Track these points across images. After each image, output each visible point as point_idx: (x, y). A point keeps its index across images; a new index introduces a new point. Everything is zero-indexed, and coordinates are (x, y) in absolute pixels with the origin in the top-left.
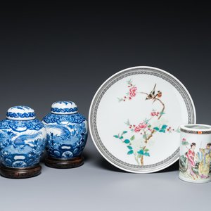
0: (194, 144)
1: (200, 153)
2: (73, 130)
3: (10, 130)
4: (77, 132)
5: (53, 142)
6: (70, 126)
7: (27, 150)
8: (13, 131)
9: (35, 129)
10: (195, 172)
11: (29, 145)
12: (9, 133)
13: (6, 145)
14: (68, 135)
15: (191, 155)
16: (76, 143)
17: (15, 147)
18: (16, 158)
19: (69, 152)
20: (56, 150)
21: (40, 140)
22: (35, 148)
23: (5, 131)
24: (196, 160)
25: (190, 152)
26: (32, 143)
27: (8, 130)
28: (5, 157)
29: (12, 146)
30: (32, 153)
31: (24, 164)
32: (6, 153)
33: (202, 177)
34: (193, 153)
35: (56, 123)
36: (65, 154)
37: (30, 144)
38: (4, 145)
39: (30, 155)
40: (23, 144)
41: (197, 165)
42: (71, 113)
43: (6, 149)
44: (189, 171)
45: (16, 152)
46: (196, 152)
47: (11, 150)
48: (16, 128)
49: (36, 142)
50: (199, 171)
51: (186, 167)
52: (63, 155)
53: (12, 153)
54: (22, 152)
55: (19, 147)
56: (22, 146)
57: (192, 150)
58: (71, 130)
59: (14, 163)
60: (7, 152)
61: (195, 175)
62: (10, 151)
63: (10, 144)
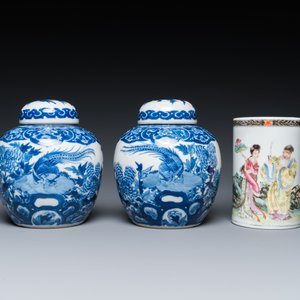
0: (257, 147)
1: (270, 166)
2: (188, 157)
3: (27, 141)
4: (198, 163)
5: (141, 186)
6: (182, 148)
7: (63, 186)
8: (32, 144)
9: (79, 141)
10: (259, 206)
11: (66, 175)
12: (24, 148)
13: (16, 176)
14: (177, 168)
15: (251, 171)
16: (195, 190)
17: (36, 179)
18: (39, 203)
19: (180, 211)
20: (149, 205)
21: (91, 165)
22: (80, 182)
23: (15, 145)
24: (262, 180)
25: (249, 163)
26: (74, 170)
27: (21, 142)
28: (16, 203)
29: (30, 177)
30: (74, 193)
31: (57, 216)
32: (17, 193)
33: (275, 216)
34: (256, 167)
35: (149, 142)
36: (170, 215)
37: (70, 173)
38: (12, 175)
39: (69, 198)
40: (55, 171)
41: (264, 191)
42: (184, 121)
43: (17, 184)
44: (248, 204)
45: (40, 189)
46: (261, 165)
47: (29, 185)
48: (39, 137)
49: (82, 169)
50: (268, 202)
51: (242, 197)
52: (165, 217)
53: (31, 192)
54: (52, 190)
55: (45, 179)
56: (52, 176)
57: (253, 160)
58: (185, 158)
59: (35, 216)
60: (20, 190)
61: (259, 212)
62: (25, 187)
63: (27, 171)
